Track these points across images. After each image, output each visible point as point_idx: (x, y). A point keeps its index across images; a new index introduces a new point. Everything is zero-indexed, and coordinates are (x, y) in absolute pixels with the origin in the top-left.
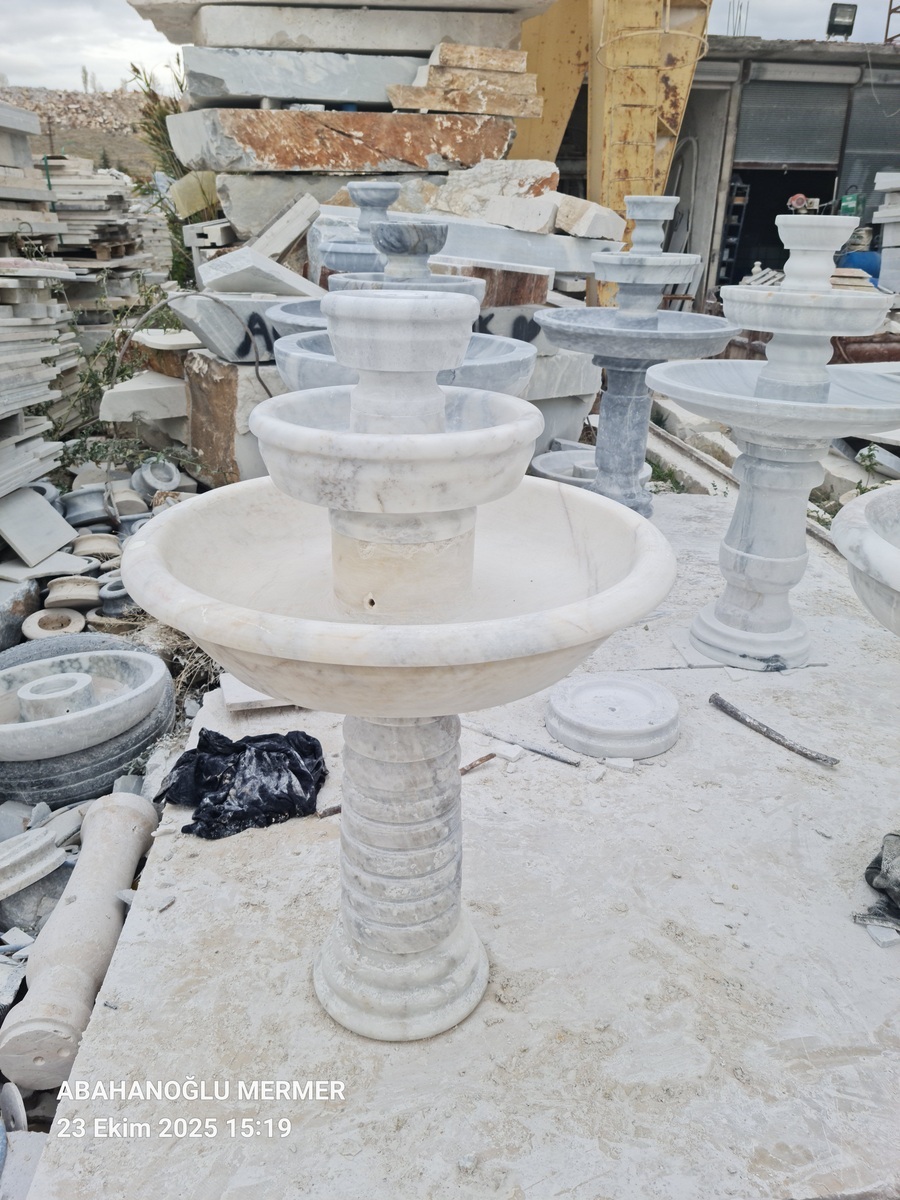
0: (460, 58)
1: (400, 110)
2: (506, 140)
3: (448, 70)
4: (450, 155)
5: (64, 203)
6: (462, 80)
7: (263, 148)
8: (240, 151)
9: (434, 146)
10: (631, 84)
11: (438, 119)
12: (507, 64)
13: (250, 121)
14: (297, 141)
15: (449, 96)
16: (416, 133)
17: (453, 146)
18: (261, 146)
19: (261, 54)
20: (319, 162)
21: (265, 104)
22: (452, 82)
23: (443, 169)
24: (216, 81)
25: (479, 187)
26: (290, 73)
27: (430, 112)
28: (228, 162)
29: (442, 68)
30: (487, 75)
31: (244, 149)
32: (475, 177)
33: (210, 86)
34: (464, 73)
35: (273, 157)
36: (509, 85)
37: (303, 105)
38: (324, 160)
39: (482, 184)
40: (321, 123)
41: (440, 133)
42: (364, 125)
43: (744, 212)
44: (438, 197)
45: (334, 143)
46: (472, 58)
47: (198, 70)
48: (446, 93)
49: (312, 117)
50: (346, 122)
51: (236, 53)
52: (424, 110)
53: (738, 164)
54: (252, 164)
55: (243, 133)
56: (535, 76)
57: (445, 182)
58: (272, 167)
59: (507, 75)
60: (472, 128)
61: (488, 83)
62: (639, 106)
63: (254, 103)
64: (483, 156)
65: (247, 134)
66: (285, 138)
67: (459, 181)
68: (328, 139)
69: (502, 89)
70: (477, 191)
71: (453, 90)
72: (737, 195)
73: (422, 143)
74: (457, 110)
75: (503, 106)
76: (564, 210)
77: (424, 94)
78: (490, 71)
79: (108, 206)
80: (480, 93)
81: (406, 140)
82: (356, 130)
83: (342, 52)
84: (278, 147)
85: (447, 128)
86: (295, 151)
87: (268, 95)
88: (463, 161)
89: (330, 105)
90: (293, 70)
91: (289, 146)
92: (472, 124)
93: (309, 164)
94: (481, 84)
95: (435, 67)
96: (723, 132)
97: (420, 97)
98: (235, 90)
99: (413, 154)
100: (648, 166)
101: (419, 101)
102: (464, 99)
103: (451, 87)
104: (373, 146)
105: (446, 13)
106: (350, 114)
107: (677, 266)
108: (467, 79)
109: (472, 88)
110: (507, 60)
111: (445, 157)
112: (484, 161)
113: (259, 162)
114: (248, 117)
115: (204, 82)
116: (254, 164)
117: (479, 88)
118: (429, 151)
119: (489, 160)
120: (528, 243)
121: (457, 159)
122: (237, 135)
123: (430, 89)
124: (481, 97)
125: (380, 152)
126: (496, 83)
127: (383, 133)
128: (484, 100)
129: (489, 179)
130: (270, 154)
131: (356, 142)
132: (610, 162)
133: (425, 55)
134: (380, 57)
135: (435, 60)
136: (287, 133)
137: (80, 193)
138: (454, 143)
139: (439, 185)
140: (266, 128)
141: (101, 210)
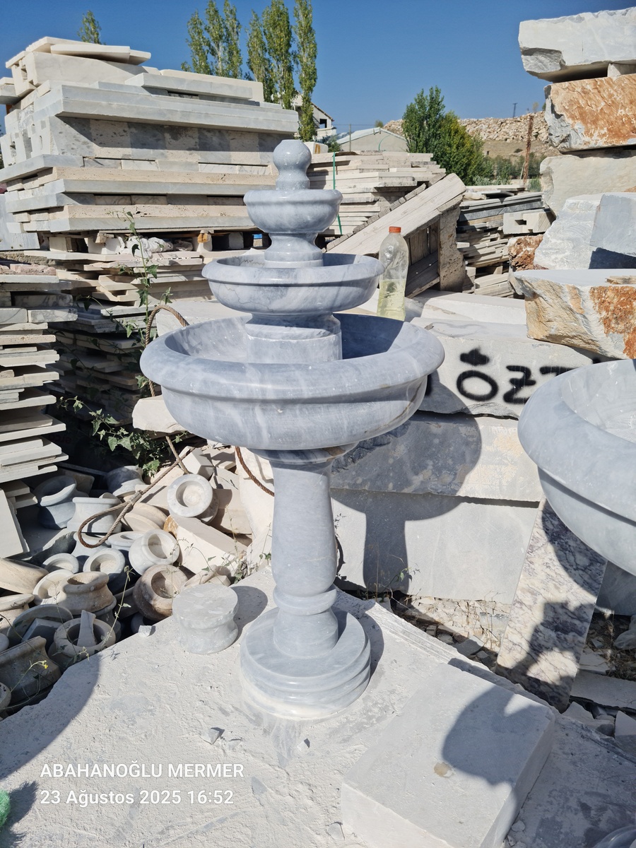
7: (595, 122)
8: (569, 128)
13: (585, 92)
18: (592, 120)
21: (613, 72)
24: (553, 54)
31: (573, 125)
33: (550, 60)
35: (605, 130)
51: (581, 19)
54: (579, 141)
55: (575, 107)
58: (602, 143)
63: (598, 72)
65: (580, 107)
66: (624, 107)
84: (612, 119)
87: (613, 60)
91: (627, 116)
98: (573, 60)
113: (587, 139)
114: (583, 88)
115: (542, 57)
116: (583, 141)
122: (567, 110)
130: (602, 128)
136: (627, 101)
140: (603, 98)
141: (367, 203)
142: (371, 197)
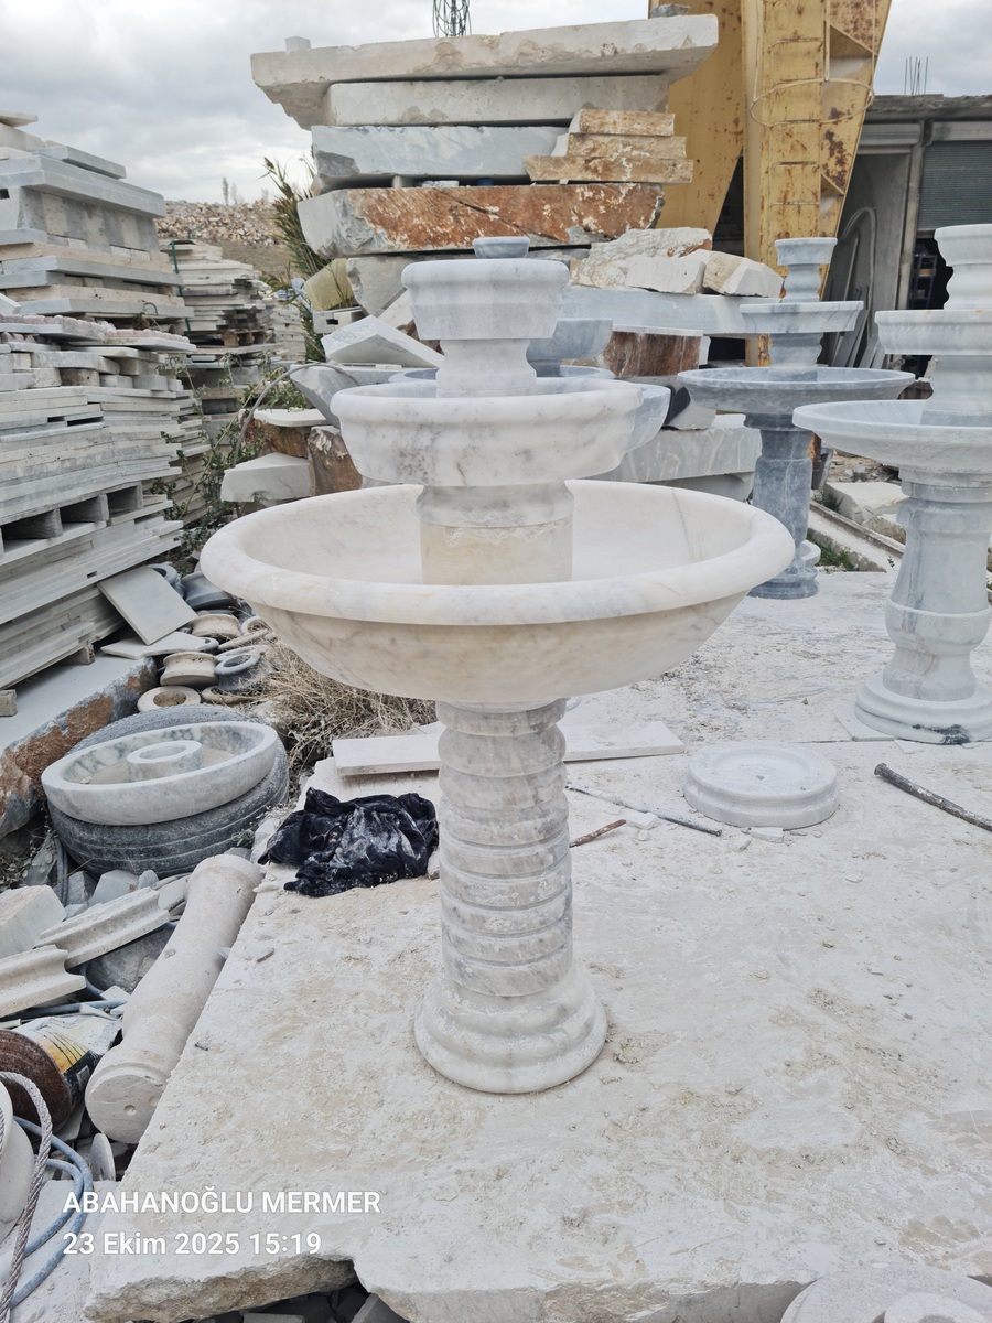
0: (602, 124)
1: (538, 182)
2: (654, 208)
3: (590, 137)
4: (593, 227)
5: (191, 288)
6: (604, 147)
7: (395, 228)
8: (371, 232)
9: (575, 218)
10: (790, 141)
11: (579, 189)
12: (653, 128)
13: (381, 200)
14: (429, 219)
15: (590, 164)
16: (556, 206)
17: (595, 218)
18: (392, 226)
19: (392, 131)
20: (453, 240)
21: (397, 183)
22: (594, 150)
23: (586, 242)
24: (346, 161)
25: (624, 258)
26: (422, 149)
27: (570, 182)
28: (358, 244)
29: (583, 136)
30: (631, 140)
31: (375, 230)
32: (620, 248)
33: (340, 166)
34: (607, 140)
35: (405, 237)
36: (656, 150)
37: (437, 182)
38: (458, 237)
39: (627, 255)
40: (454, 199)
41: (581, 204)
42: (500, 199)
43: (931, 285)
44: (580, 270)
45: (469, 220)
46: (615, 123)
47: (327, 150)
48: (588, 161)
49: (445, 193)
50: (482, 197)
51: (366, 131)
52: (564, 181)
53: (923, 233)
54: (383, 245)
55: (374, 213)
56: (684, 139)
57: (587, 256)
58: (404, 248)
59: (653, 140)
60: (616, 198)
61: (632, 149)
62: (799, 163)
63: (385, 182)
64: (628, 227)
65: (378, 213)
66: (418, 217)
67: (602, 253)
68: (462, 216)
69: (648, 155)
70: (622, 263)
71: (594, 158)
72: (923, 267)
73: (562, 216)
74: (599, 179)
75: (650, 172)
76: (712, 267)
77: (563, 164)
78: (634, 136)
79: (235, 290)
80: (624, 159)
81: (545, 213)
82: (491, 205)
83: (476, 125)
84: (410, 226)
85: (588, 198)
86: (428, 230)
87: (400, 173)
88: (607, 232)
89: (464, 181)
90: (425, 145)
91: (421, 225)
92: (616, 193)
93: (443, 242)
94: (625, 150)
95: (574, 135)
96: (904, 199)
97: (559, 167)
98: (365, 168)
99: (553, 227)
100: (812, 227)
101: (559, 171)
102: (607, 167)
103: (593, 155)
104: (510, 221)
105: (586, 79)
106: (485, 189)
107: (835, 312)
108: (610, 146)
109: (615, 155)
110: (652, 124)
111: (587, 230)
112: (629, 231)
113: (391, 243)
114: (379, 196)
115: (334, 163)
116: (385, 245)
117: (623, 154)
118: (570, 223)
119: (635, 230)
120: (674, 304)
121: (600, 231)
122: (367, 216)
123: (570, 158)
124: (625, 163)
125: (518, 227)
126: (641, 148)
127: (521, 207)
128: (629, 168)
129: (635, 249)
130: (402, 234)
131: (492, 217)
132: (769, 225)
133: (565, 124)
134: (517, 128)
135: (575, 127)
136: (419, 212)
137: (208, 278)
138: (597, 214)
139: (581, 259)
140: (398, 207)
141: (228, 295)
142: (232, 290)
